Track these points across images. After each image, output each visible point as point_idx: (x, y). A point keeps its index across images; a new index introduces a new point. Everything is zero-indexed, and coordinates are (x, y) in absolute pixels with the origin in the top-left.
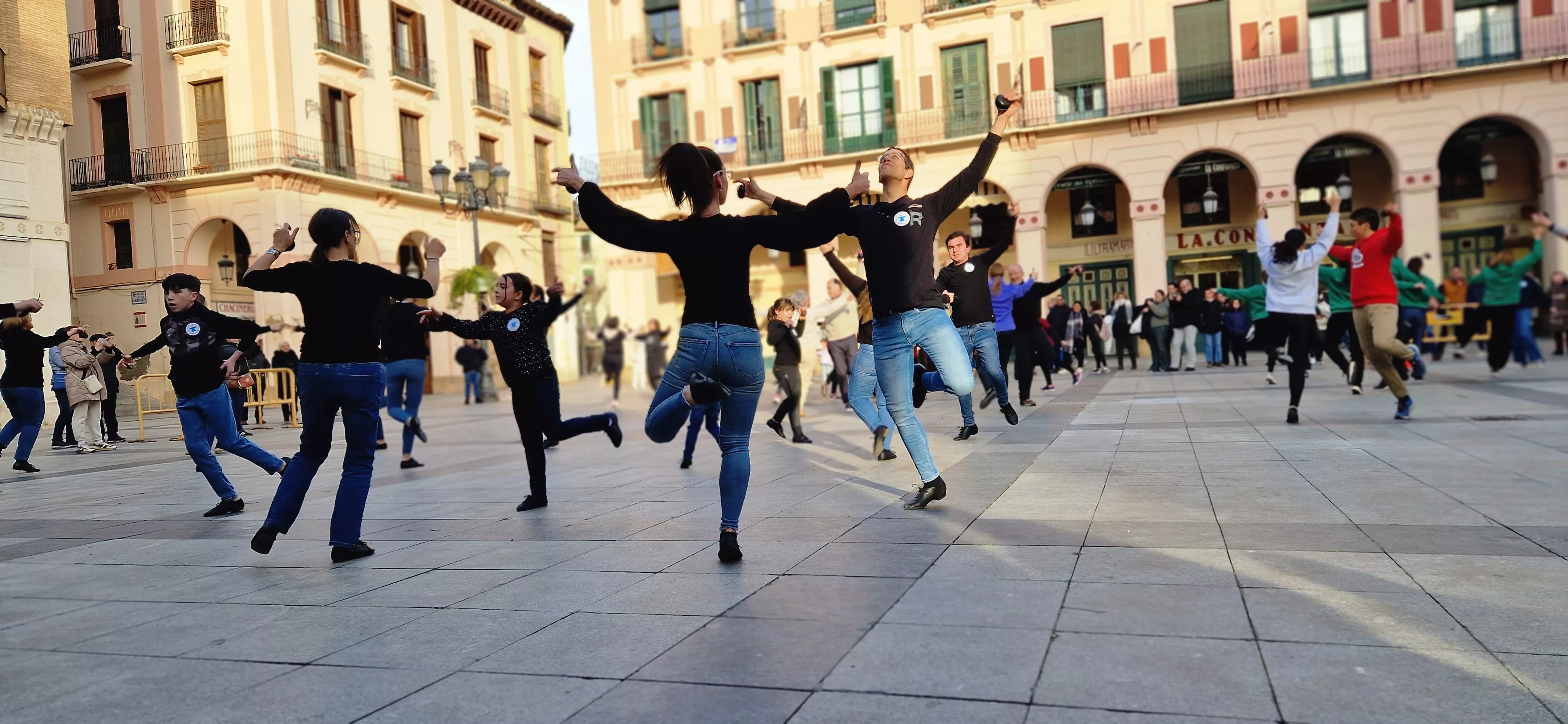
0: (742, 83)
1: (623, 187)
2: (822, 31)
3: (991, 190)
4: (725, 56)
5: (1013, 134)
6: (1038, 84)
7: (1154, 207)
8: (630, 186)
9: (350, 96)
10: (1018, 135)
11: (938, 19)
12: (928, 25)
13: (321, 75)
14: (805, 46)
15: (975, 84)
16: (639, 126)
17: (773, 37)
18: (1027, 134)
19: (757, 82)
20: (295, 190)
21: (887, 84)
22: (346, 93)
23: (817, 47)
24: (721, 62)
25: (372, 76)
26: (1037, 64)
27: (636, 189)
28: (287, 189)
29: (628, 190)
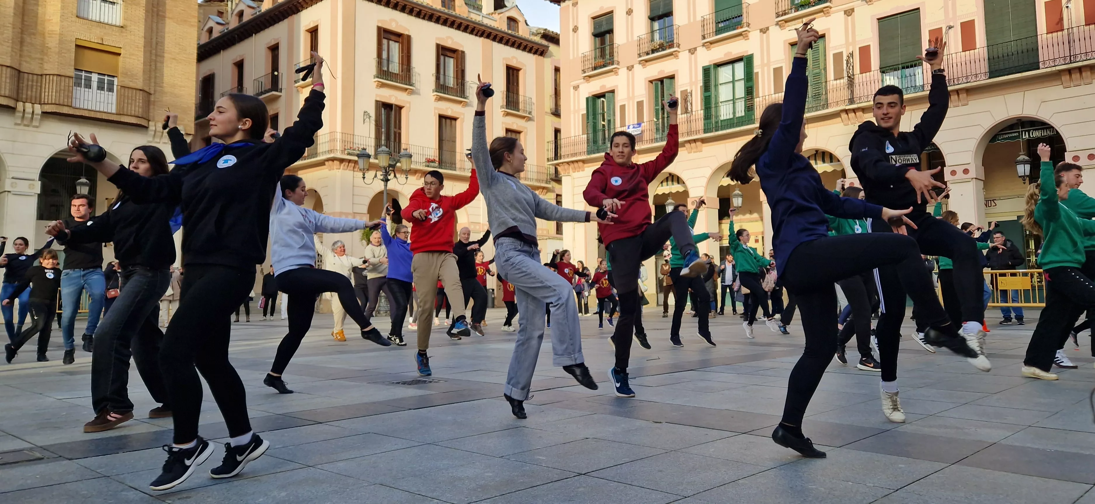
0: (651, 82)
1: (573, 162)
2: (704, 37)
3: (827, 159)
4: (640, 62)
5: (842, 111)
6: (865, 68)
7: (966, 171)
8: (577, 161)
9: (400, 108)
10: (846, 111)
11: (786, 21)
12: (780, 26)
13: (377, 95)
14: (692, 51)
15: (817, 71)
16: (586, 117)
17: (671, 46)
18: (854, 111)
19: (661, 80)
20: (350, 170)
21: (749, 76)
22: (396, 106)
23: (701, 51)
24: (638, 67)
25: (419, 94)
26: (865, 51)
27: (581, 164)
28: (343, 169)
29: (576, 164)
